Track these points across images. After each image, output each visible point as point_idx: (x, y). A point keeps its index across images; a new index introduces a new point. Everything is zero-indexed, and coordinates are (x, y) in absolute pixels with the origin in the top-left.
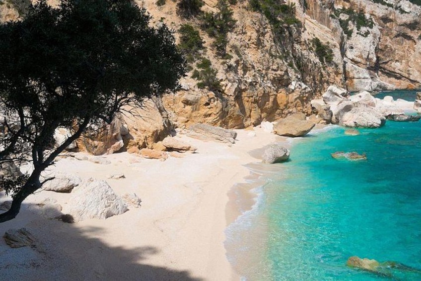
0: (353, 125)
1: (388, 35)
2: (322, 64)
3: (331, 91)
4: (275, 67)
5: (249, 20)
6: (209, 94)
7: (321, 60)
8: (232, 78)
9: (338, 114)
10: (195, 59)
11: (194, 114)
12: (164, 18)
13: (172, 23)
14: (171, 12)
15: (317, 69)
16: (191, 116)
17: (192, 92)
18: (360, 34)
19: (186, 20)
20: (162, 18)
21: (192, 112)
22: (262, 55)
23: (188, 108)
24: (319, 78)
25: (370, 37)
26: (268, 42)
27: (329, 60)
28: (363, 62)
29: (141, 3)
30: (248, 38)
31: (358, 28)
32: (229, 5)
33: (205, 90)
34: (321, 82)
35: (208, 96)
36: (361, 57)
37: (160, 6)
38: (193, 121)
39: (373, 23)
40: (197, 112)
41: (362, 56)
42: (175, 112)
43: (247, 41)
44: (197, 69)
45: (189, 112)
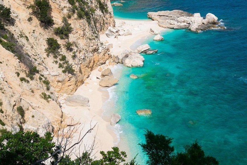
0: (131, 66)
2: (103, 14)
3: (110, 30)
4: (92, 45)
5: (78, 25)
6: (69, 75)
7: (102, 12)
8: (77, 63)
9: (123, 59)
10: (58, 56)
11: (63, 86)
12: (35, 30)
13: (40, 33)
14: (37, 25)
15: (101, 18)
16: (61, 88)
17: (61, 76)
19: (46, 30)
20: (34, 31)
21: (62, 85)
22: (86, 41)
23: (60, 84)
24: (102, 22)
26: (87, 32)
27: (107, 11)
29: (19, 20)
30: (78, 35)
32: (68, 18)
33: (67, 74)
34: (103, 24)
35: (69, 77)
37: (30, 21)
38: (63, 90)
40: (64, 85)
42: (53, 87)
43: (78, 36)
44: (60, 62)
45: (61, 86)
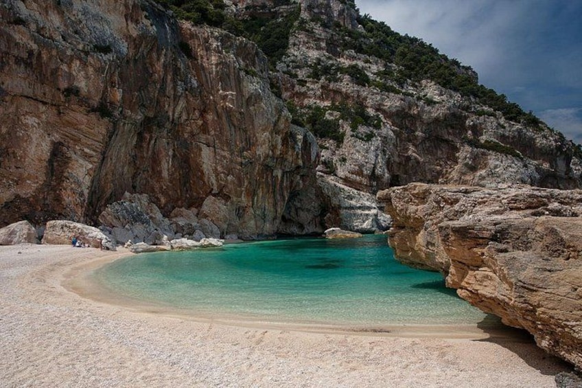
1: (410, 141)
18: (357, 137)
25: (377, 142)
28: (365, 181)
31: (354, 128)
36: (360, 173)
39: (380, 121)
41: (362, 171)
